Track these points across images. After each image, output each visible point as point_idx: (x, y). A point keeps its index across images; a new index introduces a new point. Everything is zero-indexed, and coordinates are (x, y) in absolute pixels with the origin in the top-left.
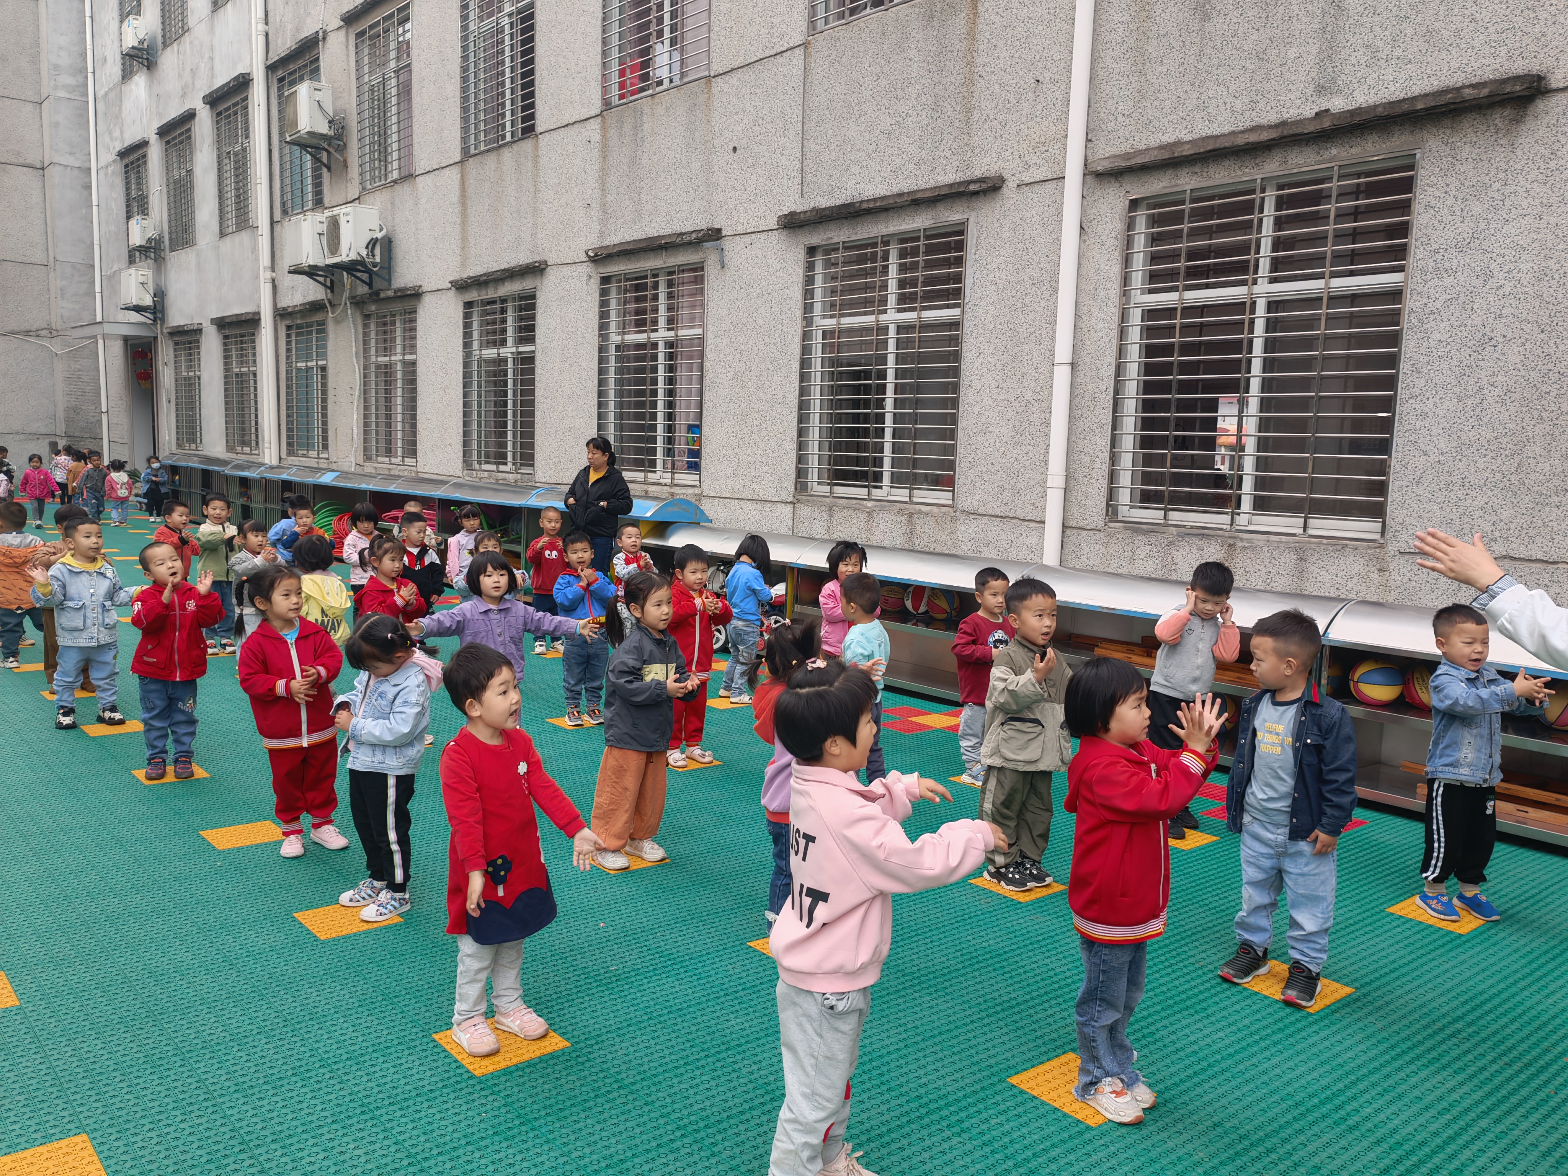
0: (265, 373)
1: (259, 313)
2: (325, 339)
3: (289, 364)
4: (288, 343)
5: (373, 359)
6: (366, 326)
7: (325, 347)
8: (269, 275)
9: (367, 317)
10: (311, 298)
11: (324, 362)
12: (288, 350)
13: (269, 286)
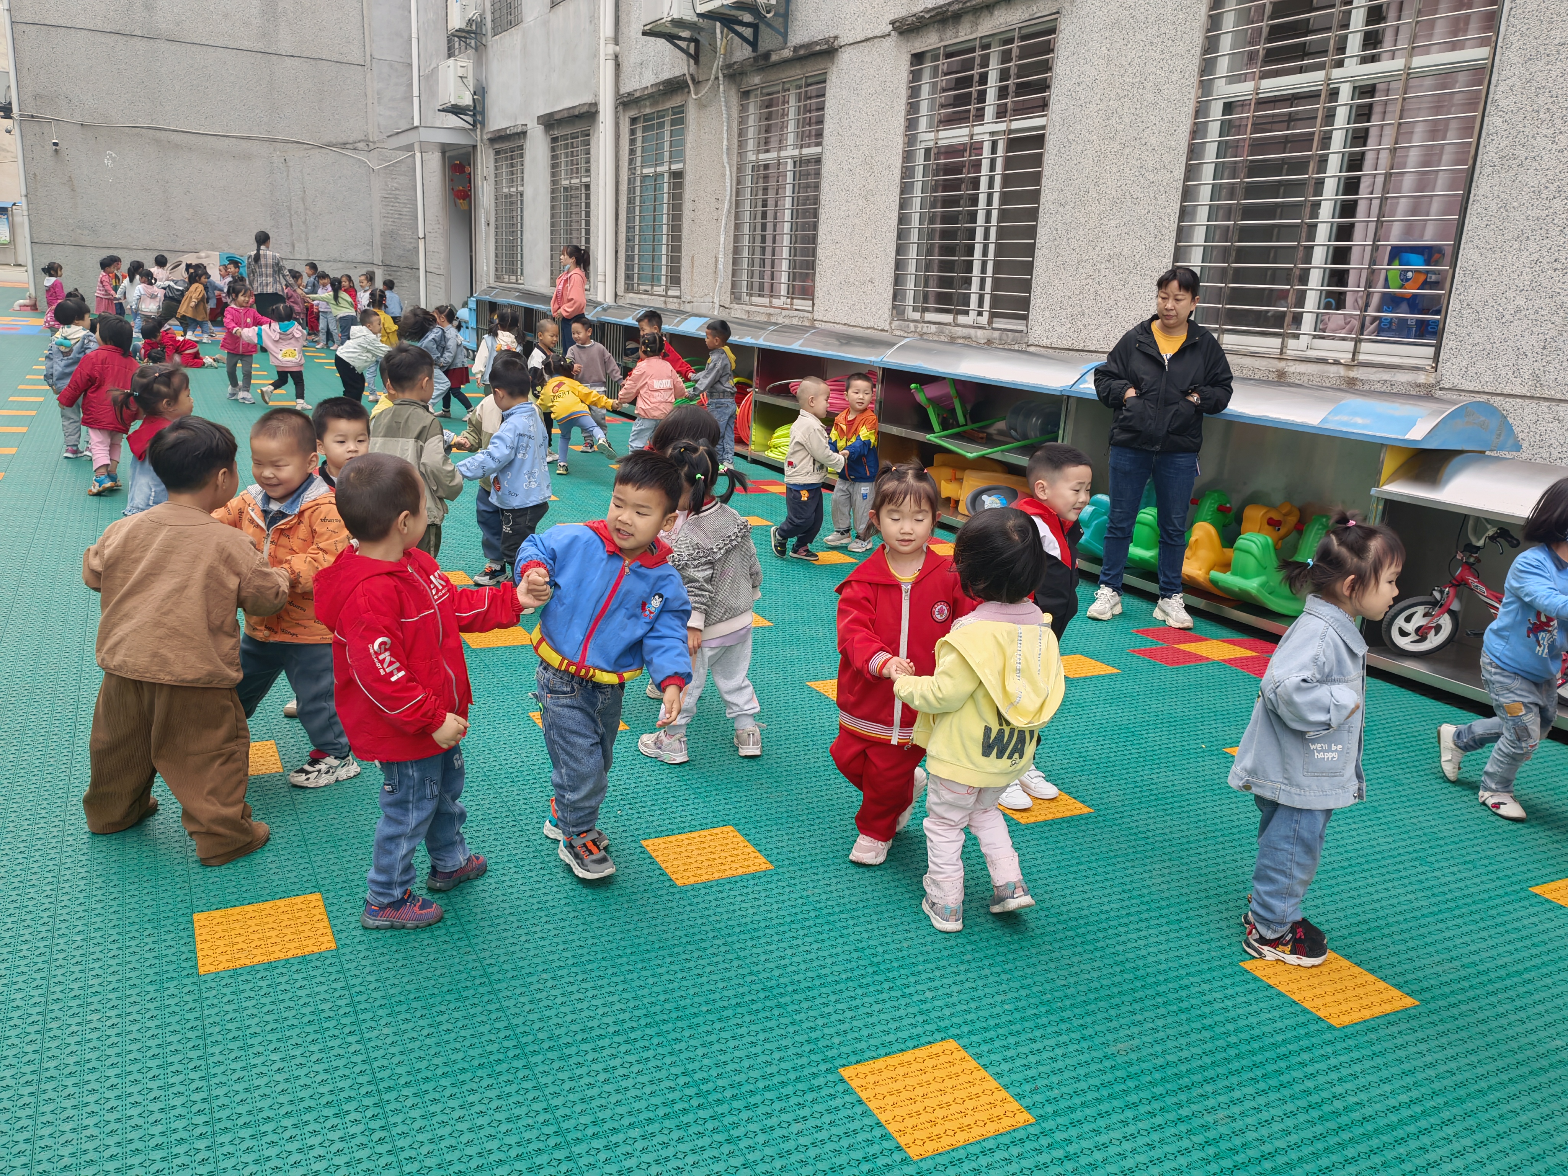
0: (601, 183)
1: (596, 104)
2: (682, 132)
3: (632, 170)
4: (632, 142)
5: (751, 157)
6: (743, 108)
7: (682, 143)
8: (611, 49)
9: (746, 95)
10: (666, 75)
11: (680, 166)
12: (632, 152)
13: (610, 64)
